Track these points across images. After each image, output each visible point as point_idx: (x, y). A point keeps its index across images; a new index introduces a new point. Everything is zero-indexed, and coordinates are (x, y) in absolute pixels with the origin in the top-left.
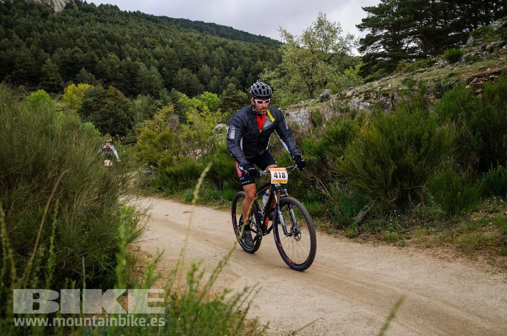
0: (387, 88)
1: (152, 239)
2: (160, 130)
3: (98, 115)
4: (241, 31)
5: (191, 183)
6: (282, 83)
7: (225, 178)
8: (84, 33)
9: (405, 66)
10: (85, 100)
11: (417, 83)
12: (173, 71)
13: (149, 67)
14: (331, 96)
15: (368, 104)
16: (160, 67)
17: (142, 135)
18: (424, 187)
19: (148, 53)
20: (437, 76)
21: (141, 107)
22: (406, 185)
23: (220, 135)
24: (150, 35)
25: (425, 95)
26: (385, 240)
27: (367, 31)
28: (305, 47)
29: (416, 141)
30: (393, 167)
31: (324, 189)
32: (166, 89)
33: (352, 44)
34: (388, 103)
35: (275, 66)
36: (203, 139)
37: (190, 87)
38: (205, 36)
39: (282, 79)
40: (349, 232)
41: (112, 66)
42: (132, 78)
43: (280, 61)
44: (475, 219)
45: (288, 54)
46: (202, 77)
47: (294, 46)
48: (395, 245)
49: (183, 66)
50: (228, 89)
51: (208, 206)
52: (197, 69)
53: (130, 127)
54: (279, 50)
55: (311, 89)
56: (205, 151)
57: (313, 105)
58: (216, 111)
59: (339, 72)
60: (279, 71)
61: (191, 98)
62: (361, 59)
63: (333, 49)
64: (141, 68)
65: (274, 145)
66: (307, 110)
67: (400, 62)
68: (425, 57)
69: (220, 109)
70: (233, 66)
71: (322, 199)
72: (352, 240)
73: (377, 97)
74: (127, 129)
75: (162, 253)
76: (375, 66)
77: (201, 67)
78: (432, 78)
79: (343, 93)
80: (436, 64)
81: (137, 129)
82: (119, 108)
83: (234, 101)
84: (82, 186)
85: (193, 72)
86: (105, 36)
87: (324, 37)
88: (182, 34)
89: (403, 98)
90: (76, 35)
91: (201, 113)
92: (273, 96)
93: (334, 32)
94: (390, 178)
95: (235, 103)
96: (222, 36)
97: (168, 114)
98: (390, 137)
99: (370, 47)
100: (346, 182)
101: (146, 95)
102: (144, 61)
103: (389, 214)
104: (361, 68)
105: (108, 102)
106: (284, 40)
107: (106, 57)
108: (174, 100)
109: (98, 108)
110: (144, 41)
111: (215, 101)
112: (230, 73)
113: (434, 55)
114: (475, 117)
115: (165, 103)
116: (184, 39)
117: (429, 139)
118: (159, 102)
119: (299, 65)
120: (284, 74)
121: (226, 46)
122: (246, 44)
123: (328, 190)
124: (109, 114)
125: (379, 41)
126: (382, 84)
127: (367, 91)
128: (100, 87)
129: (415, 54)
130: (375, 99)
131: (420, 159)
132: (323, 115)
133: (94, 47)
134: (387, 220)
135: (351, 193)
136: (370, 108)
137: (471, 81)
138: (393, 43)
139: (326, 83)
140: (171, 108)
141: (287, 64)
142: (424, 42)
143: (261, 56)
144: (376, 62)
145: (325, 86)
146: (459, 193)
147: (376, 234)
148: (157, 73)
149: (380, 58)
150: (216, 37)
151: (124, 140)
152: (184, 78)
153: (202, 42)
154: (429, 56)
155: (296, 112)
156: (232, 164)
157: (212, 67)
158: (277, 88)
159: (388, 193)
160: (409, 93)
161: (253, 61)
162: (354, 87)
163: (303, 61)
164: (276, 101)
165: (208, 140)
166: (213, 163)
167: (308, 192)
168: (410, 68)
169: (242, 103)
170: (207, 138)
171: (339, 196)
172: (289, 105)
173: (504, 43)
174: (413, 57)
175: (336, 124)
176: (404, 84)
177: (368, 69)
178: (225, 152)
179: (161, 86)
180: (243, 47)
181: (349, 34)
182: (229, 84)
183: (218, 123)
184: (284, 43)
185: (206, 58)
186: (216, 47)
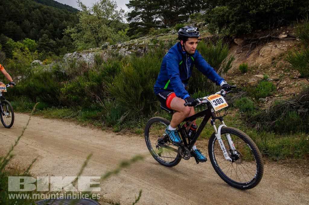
0: (142, 44)
6: (79, 36)
7: (38, 95)
9: (153, 32)
11: (159, 42)
12: (2, 22)
14: (109, 46)
15: (131, 52)
20: (170, 39)
22: (148, 101)
23: (35, 67)
25: (163, 49)
26: (136, 133)
27: (132, 9)
28: (94, 14)
30: (141, 90)
31: (101, 103)
33: (123, 16)
34: (142, 52)
35: (74, 25)
36: (22, 69)
37: (15, 34)
39: (79, 34)
40: (115, 129)
43: (78, 22)
45: (83, 18)
46: (24, 28)
47: (87, 14)
48: (141, 136)
49: (10, 19)
50: (43, 38)
51: (25, 113)
52: (21, 23)
54: (77, 15)
55: (97, 41)
56: (25, 77)
57: (97, 51)
58: (34, 51)
59: (115, 32)
60: (77, 29)
61: (16, 42)
62: (129, 25)
63: (112, 18)
65: (70, 74)
66: (93, 54)
67: (151, 29)
68: (165, 27)
69: (37, 51)
70: (46, 23)
71: (99, 108)
72: (117, 134)
73: (136, 48)
76: (137, 30)
77: (23, 21)
78: (167, 39)
79: (116, 45)
80: (170, 31)
83: (47, 46)
85: (18, 24)
87: (106, 9)
89: (150, 50)
91: (24, 52)
92: (73, 44)
93: (113, 7)
94: (139, 97)
95: (48, 47)
96: (39, 2)
98: (140, 72)
99: (134, 18)
100: (114, 98)
103: (139, 118)
104: (128, 31)
106: (80, 9)
108: (3, 42)
111: (34, 45)
112: (45, 27)
113: (170, 26)
119: (90, 26)
120: (81, 31)
121: (42, 9)
122: (55, 9)
123: (104, 103)
125: (139, 16)
126: (139, 41)
127: (130, 45)
129: (159, 25)
130: (135, 50)
132: (102, 57)
134: (137, 121)
135: (117, 105)
136: (131, 55)
138: (147, 17)
139: (107, 38)
141: (84, 26)
142: (165, 18)
143: (65, 18)
144: (137, 28)
145: (106, 40)
147: (131, 130)
149: (139, 26)
150: (34, 2)
152: (11, 28)
153: (24, 4)
154: (167, 27)
155: (86, 55)
156: (42, 86)
157: (31, 22)
158: (76, 39)
159: (138, 105)
160: (154, 47)
161: (60, 20)
162: (123, 42)
163: (92, 23)
164: (75, 48)
165: (26, 70)
166: (29, 85)
167: (91, 105)
168: (156, 33)
169: (52, 48)
170: (26, 69)
171: (110, 107)
172: (83, 50)
173: (206, 23)
174: (159, 27)
175: (110, 63)
176: (152, 42)
177: (132, 31)
178: (37, 78)
180: (54, 11)
181: (122, 9)
182: (44, 34)
183: (35, 60)
184: (81, 11)
185: (27, 15)
186: (34, 9)
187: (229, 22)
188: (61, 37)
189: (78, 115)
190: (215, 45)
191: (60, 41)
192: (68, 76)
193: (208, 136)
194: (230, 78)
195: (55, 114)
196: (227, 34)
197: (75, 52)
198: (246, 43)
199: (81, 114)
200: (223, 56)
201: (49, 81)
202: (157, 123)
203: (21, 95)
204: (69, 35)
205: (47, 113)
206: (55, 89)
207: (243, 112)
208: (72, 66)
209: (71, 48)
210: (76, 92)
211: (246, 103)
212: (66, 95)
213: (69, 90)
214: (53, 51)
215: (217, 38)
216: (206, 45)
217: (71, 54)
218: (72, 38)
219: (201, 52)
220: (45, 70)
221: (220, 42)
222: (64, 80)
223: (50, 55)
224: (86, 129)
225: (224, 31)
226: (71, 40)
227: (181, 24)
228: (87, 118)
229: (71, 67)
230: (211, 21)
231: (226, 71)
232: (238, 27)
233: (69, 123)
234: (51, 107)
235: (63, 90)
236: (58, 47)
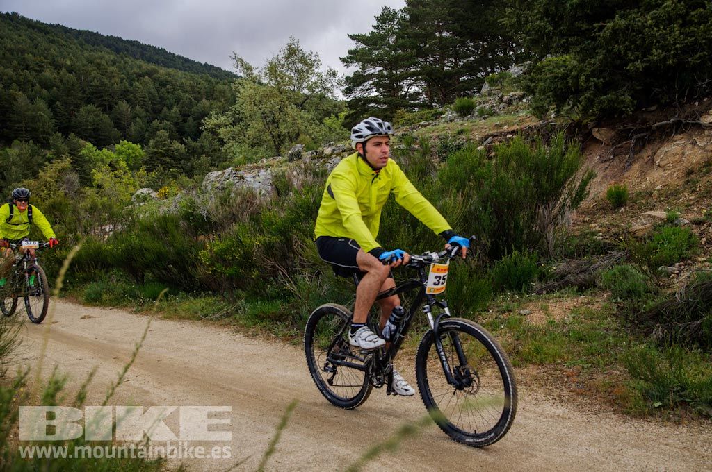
2: (49, 194)
4: (179, 57)
5: (95, 274)
6: (237, 132)
7: (147, 266)
9: (403, 117)
11: (418, 141)
12: (72, 108)
13: (32, 99)
14: (304, 154)
16: (51, 100)
19: (31, 78)
20: (443, 133)
21: (18, 159)
23: (141, 204)
24: (35, 51)
25: (427, 157)
27: (355, 68)
28: (270, 83)
31: (289, 282)
33: (335, 84)
35: (226, 108)
36: (115, 210)
37: (99, 133)
38: (122, 58)
39: (237, 128)
40: (321, 341)
42: (4, 114)
43: (235, 102)
44: (484, 321)
45: (246, 91)
46: (118, 119)
47: (255, 82)
49: (88, 102)
50: (158, 139)
51: (121, 308)
52: (111, 107)
54: (232, 85)
55: (277, 143)
56: (119, 228)
57: (278, 166)
58: (138, 169)
59: (317, 122)
60: (233, 116)
61: (101, 149)
62: (347, 105)
63: (309, 89)
64: (20, 100)
65: (219, 219)
66: (270, 172)
67: (398, 111)
68: (430, 107)
69: (144, 167)
70: (165, 105)
71: (285, 296)
76: (365, 115)
77: (116, 104)
78: (437, 134)
79: (320, 149)
80: (443, 116)
83: (165, 156)
85: (104, 111)
87: (297, 71)
88: (86, 53)
91: (116, 172)
92: (223, 151)
93: (311, 66)
95: (167, 159)
96: (149, 61)
97: (62, 171)
99: (358, 89)
100: (319, 272)
101: (27, 141)
102: (24, 91)
104: (346, 117)
106: (239, 72)
108: (73, 152)
110: (24, 59)
111: (137, 154)
112: (161, 115)
113: (442, 104)
114: (487, 188)
115: (58, 155)
116: (90, 62)
118: (49, 154)
119: (260, 109)
120: (241, 120)
121: (156, 75)
122: (185, 74)
123: (295, 284)
125: (371, 82)
129: (417, 102)
132: (290, 179)
135: (325, 288)
137: (485, 140)
138: (390, 85)
139: (298, 135)
140: (67, 162)
141: (245, 108)
142: (429, 86)
143: (206, 93)
144: (366, 109)
145: (297, 139)
146: (465, 287)
148: (46, 109)
149: (372, 105)
150: (140, 62)
152: (90, 119)
153: (119, 67)
154: (436, 106)
155: (254, 174)
156: (157, 246)
157: (133, 105)
158: (229, 139)
160: (408, 153)
161: (195, 99)
162: (335, 142)
163: (266, 103)
164: (227, 158)
165: (124, 212)
166: (130, 245)
167: (267, 287)
168: (409, 120)
169: (177, 159)
170: (123, 209)
171: (309, 291)
172: (245, 164)
173: (524, 94)
174: (416, 105)
175: (308, 192)
176: (401, 141)
177: (356, 118)
178: (148, 228)
179: (52, 130)
180: (181, 78)
181: (331, 70)
182: (159, 131)
183: (141, 187)
184: (241, 77)
185: (125, 91)
186: (140, 76)
187: (578, 92)
188: (197, 135)
189: (237, 312)
190: (548, 145)
191: (194, 144)
192: (215, 223)
193: (539, 357)
194: (587, 219)
195: (187, 311)
196: (576, 117)
197: (229, 170)
198: (622, 137)
199: (244, 309)
200: (568, 170)
201: (173, 236)
202: (417, 328)
203: (113, 266)
204: (213, 132)
205: (168, 307)
206: (187, 254)
207: (621, 298)
208: (224, 201)
209: (219, 161)
210: (233, 259)
211: (626, 278)
212: (210, 265)
213: (217, 254)
214: (178, 168)
215: (553, 129)
216: (528, 146)
217: (220, 173)
218: (222, 136)
219: (516, 162)
220: (164, 211)
221: (559, 138)
222: (207, 231)
223: (175, 177)
224: (256, 342)
225: (569, 112)
226: (218, 141)
227: (466, 98)
228: (258, 317)
229: (222, 203)
230: (538, 90)
231: (576, 202)
232: (600, 102)
233: (217, 329)
234: (178, 293)
235: (204, 254)
236: (190, 159)
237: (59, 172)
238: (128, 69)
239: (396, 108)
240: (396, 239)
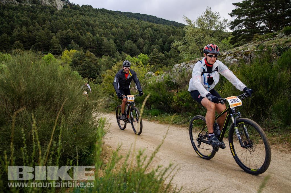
0: (247, 50)
1: (112, 138)
3: (80, 67)
4: (162, 19)
6: (185, 48)
7: (152, 103)
8: (73, 21)
9: (258, 37)
10: (74, 59)
11: (266, 47)
12: (122, 42)
13: (109, 40)
15: (236, 60)
16: (115, 40)
17: (105, 78)
18: (270, 109)
19: (108, 32)
20: (278, 43)
21: (104, 62)
22: (259, 107)
23: (149, 78)
24: (110, 22)
25: (270, 54)
27: (235, 17)
28: (198, 27)
29: (266, 82)
32: (118, 52)
33: (226, 25)
34: (248, 59)
35: (180, 38)
37: (132, 51)
38: (140, 21)
39: (185, 46)
41: (89, 39)
42: (99, 46)
43: (184, 36)
45: (188, 31)
46: (139, 45)
47: (192, 27)
49: (128, 39)
50: (154, 52)
52: (136, 41)
53: (98, 74)
54: (183, 29)
55: (202, 51)
58: (147, 64)
59: (219, 42)
60: (183, 41)
61: (133, 57)
62: (232, 34)
63: (215, 28)
64: (105, 40)
65: (180, 83)
67: (255, 35)
68: (270, 32)
69: (149, 63)
70: (156, 39)
72: (227, 139)
73: (241, 55)
74: (96, 75)
75: (121, 146)
76: (240, 38)
77: (138, 39)
78: (275, 44)
80: (277, 35)
81: (102, 75)
82: (92, 63)
84: (73, 107)
85: (134, 42)
86: (85, 23)
87: (210, 21)
88: (127, 21)
89: (257, 56)
90: (69, 22)
91: (138, 66)
92: (180, 56)
93: (216, 18)
94: (250, 104)
95: (157, 60)
96: (150, 21)
98: (250, 79)
99: (237, 26)
101: (107, 56)
102: (106, 37)
104: (231, 39)
105: (86, 60)
106: (186, 23)
107: (85, 34)
108: (123, 59)
109: (80, 63)
110: (106, 25)
111: (146, 59)
112: (155, 43)
113: (276, 30)
115: (118, 60)
116: (129, 24)
117: (273, 80)
118: (115, 60)
119: (195, 38)
120: (187, 43)
121: (153, 27)
122: (164, 26)
124: (87, 66)
125: (242, 23)
126: (244, 48)
127: (235, 52)
128: (82, 52)
129: (264, 30)
130: (240, 57)
131: (268, 92)
133: (78, 29)
136: (237, 62)
138: (251, 24)
141: (188, 37)
142: (269, 22)
143: (172, 33)
144: (240, 35)
148: (113, 43)
149: (243, 33)
150: (147, 22)
151: (95, 81)
152: (129, 46)
153: (139, 25)
154: (273, 31)
156: (157, 94)
157: (144, 39)
158: (182, 51)
159: (249, 112)
160: (261, 53)
161: (168, 35)
162: (227, 50)
163: (197, 35)
164: (181, 59)
167: (200, 111)
168: (261, 38)
169: (161, 60)
170: (142, 80)
172: (189, 61)
174: (263, 32)
176: (258, 48)
177: (236, 39)
178: (152, 88)
179: (116, 51)
180: (162, 27)
181: (224, 19)
182: (154, 49)
183: (148, 71)
184: (186, 25)
185: (141, 34)
186: (147, 28)
188: (169, 50)
189: (188, 121)
191: (168, 53)
192: (179, 85)
195: (168, 120)
197: (183, 63)
201: (162, 91)
203: (139, 102)
204: (176, 48)
205: (161, 119)
206: (167, 97)
208: (182, 76)
209: (178, 60)
210: (186, 100)
212: (177, 102)
213: (180, 98)
214: (162, 63)
217: (179, 65)
218: (179, 50)
220: (158, 81)
222: (175, 88)
223: (161, 67)
226: (178, 52)
227: (288, 27)
233: (180, 128)
234: (164, 113)
235: (175, 98)
236: (166, 59)
237: (119, 67)
238: (142, 25)
239: (254, 34)
240: (258, 91)
